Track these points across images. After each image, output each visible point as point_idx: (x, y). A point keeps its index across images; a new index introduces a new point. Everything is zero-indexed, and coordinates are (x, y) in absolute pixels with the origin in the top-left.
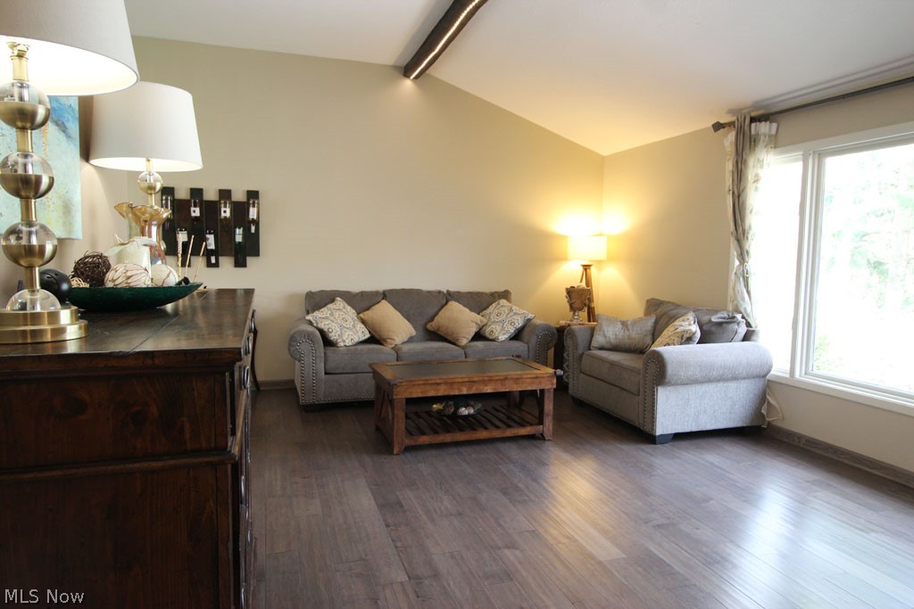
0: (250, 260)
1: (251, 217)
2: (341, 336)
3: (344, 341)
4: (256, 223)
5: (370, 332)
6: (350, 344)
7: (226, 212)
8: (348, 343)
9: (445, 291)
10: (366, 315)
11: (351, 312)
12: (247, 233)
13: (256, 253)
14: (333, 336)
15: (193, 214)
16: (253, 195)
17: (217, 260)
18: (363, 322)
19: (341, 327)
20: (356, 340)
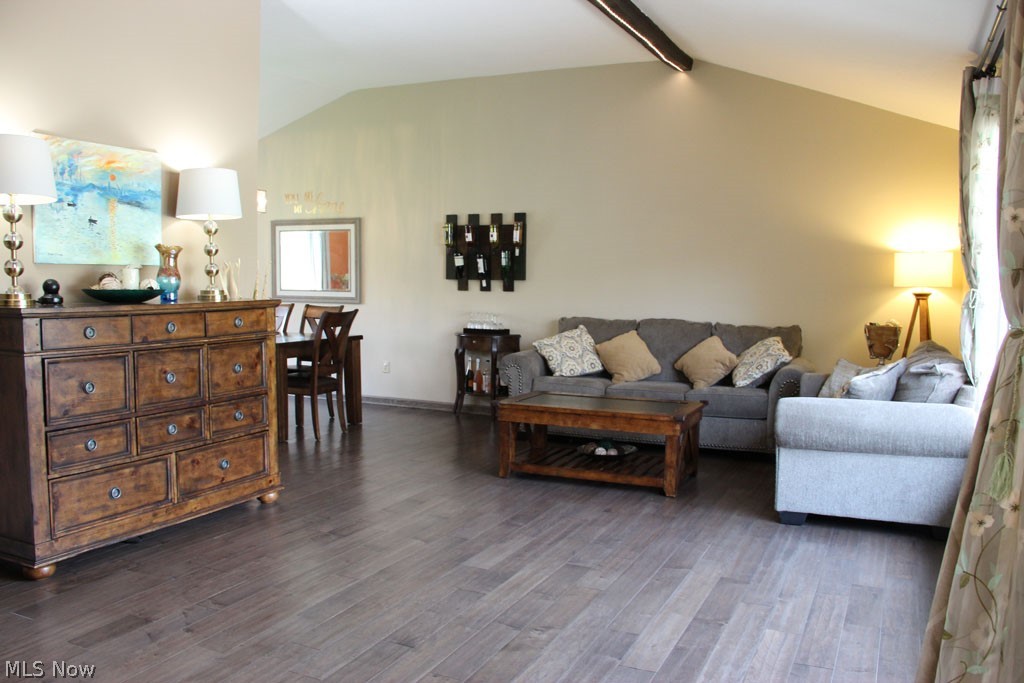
0: (517, 284)
1: (514, 240)
2: (560, 365)
3: (561, 371)
4: (522, 245)
5: (603, 365)
6: (568, 374)
7: (494, 236)
8: (566, 372)
9: (713, 324)
10: (607, 346)
11: (588, 339)
12: (512, 257)
13: (522, 277)
14: (552, 365)
15: (467, 240)
16: (520, 217)
17: (489, 284)
18: (598, 353)
19: (564, 355)
20: (578, 371)
